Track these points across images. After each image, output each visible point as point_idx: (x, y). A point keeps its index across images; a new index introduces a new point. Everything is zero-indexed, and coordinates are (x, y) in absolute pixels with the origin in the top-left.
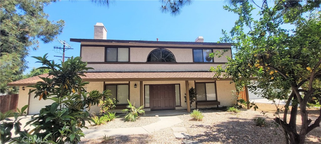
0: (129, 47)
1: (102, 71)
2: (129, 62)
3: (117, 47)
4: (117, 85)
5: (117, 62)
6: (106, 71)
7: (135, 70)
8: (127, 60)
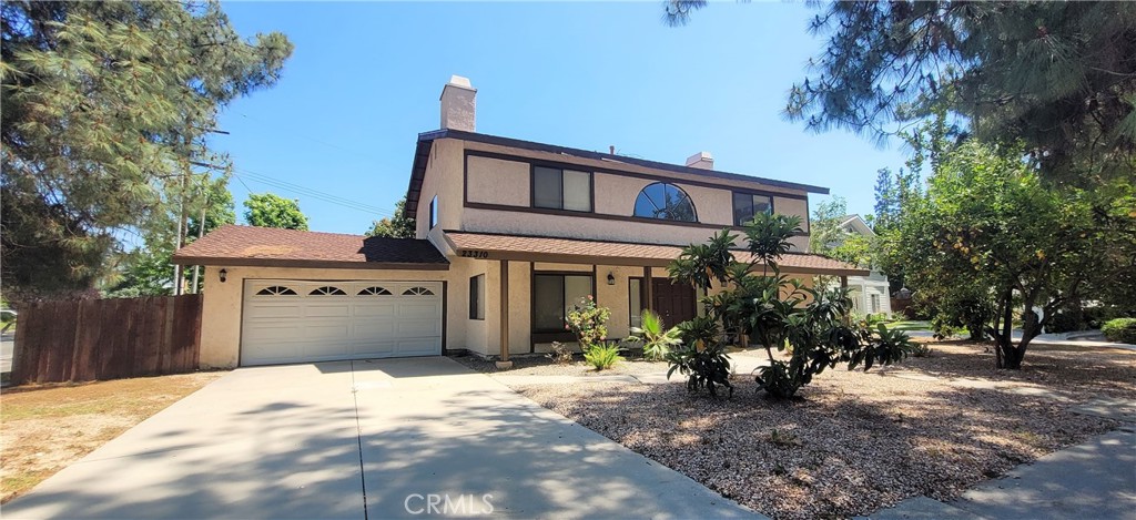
0: (591, 170)
1: (524, 233)
2: (591, 213)
3: (562, 167)
4: (563, 274)
5: (560, 211)
6: (534, 233)
7: (608, 236)
8: (585, 206)
